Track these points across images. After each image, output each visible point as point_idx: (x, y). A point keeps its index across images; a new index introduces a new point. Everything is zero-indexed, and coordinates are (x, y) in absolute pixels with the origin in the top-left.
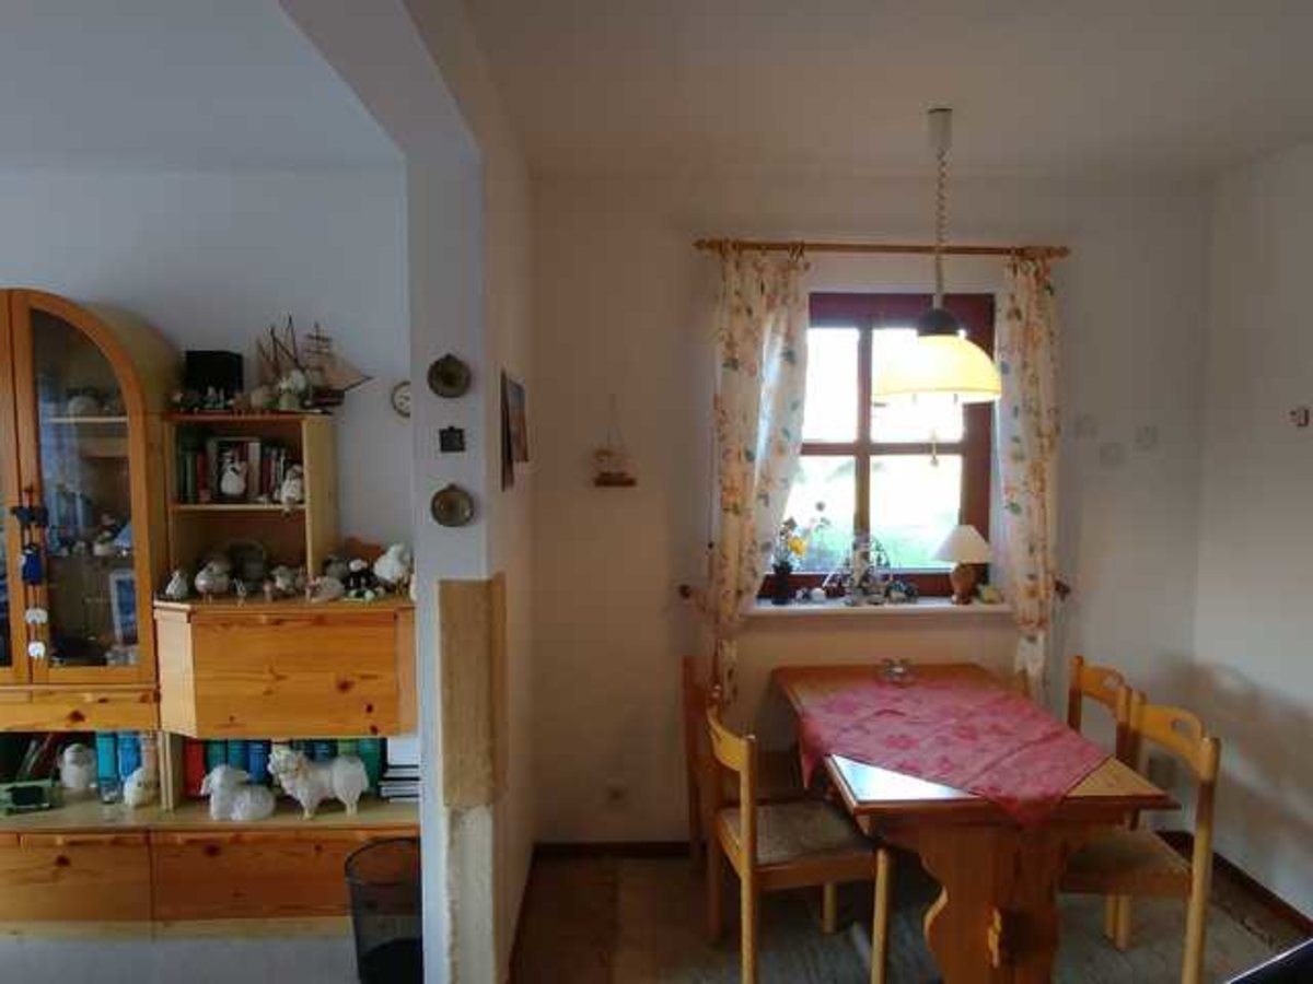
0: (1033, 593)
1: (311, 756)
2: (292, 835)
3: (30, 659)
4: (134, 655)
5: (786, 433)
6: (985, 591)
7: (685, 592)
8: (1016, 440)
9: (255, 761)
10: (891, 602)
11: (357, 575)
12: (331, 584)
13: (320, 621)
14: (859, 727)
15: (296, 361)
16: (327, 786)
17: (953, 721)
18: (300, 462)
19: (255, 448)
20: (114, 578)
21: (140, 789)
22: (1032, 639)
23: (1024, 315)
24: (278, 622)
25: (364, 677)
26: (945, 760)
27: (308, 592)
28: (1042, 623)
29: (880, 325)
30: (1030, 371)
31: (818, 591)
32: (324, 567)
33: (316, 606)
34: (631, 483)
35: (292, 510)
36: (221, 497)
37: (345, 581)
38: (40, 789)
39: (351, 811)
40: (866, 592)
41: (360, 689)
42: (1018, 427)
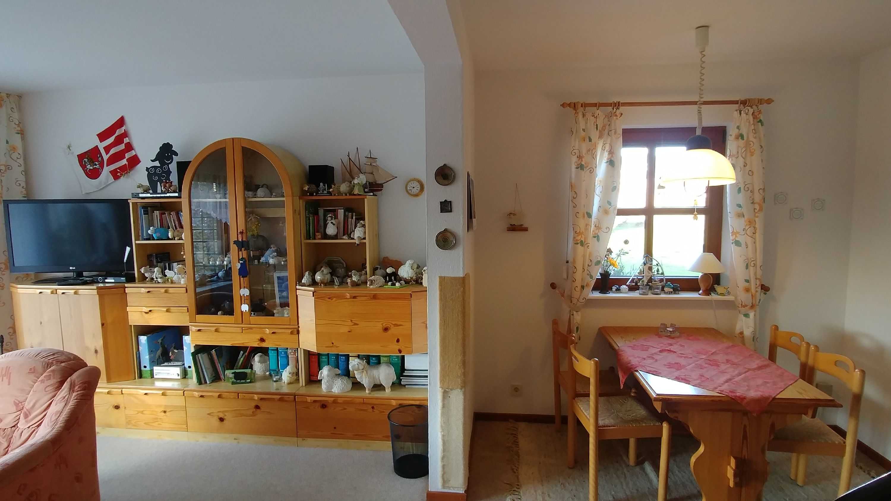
0: (747, 290)
1: (368, 363)
2: (362, 401)
3: (242, 312)
4: (286, 312)
5: (609, 203)
6: (718, 289)
7: (553, 286)
8: (739, 206)
9: (342, 364)
10: (666, 293)
11: (390, 275)
12: (379, 279)
13: (375, 297)
14: (651, 357)
15: (360, 170)
16: (377, 377)
17: (704, 357)
18: (364, 219)
19: (341, 212)
20: (276, 275)
21: (290, 376)
22: (746, 315)
23: (745, 138)
24: (354, 297)
25: (396, 325)
26: (702, 376)
27: (368, 283)
28: (752, 307)
29: (660, 145)
30: (748, 168)
31: (624, 287)
32: (374, 270)
33: (371, 290)
34: (526, 229)
35: (360, 243)
36: (325, 236)
37: (385, 278)
38: (245, 374)
39: (388, 390)
40: (651, 288)
41: (393, 330)
42: (741, 199)
